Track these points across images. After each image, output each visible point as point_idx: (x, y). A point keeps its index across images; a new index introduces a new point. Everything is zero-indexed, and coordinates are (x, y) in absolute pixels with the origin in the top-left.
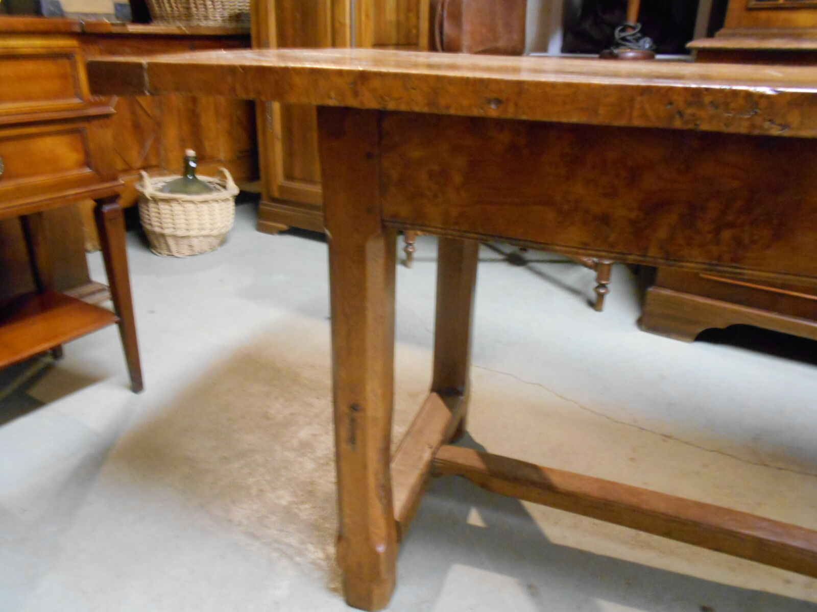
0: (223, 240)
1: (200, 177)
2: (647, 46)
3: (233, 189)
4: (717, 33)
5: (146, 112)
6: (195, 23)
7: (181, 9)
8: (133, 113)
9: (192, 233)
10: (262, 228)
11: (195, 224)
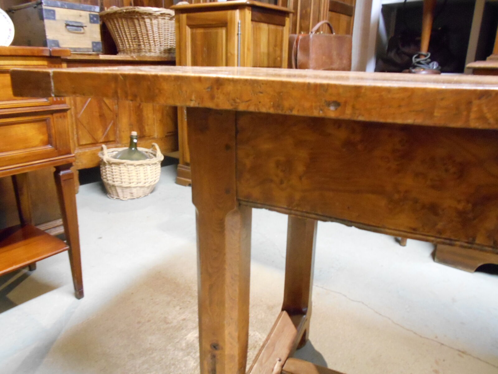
0: (153, 190)
1: (139, 149)
2: (435, 67)
3: (160, 157)
4: (488, 58)
5: (108, 107)
6: (143, 54)
7: (135, 46)
8: (100, 108)
9: (132, 185)
10: (178, 182)
11: (135, 180)
